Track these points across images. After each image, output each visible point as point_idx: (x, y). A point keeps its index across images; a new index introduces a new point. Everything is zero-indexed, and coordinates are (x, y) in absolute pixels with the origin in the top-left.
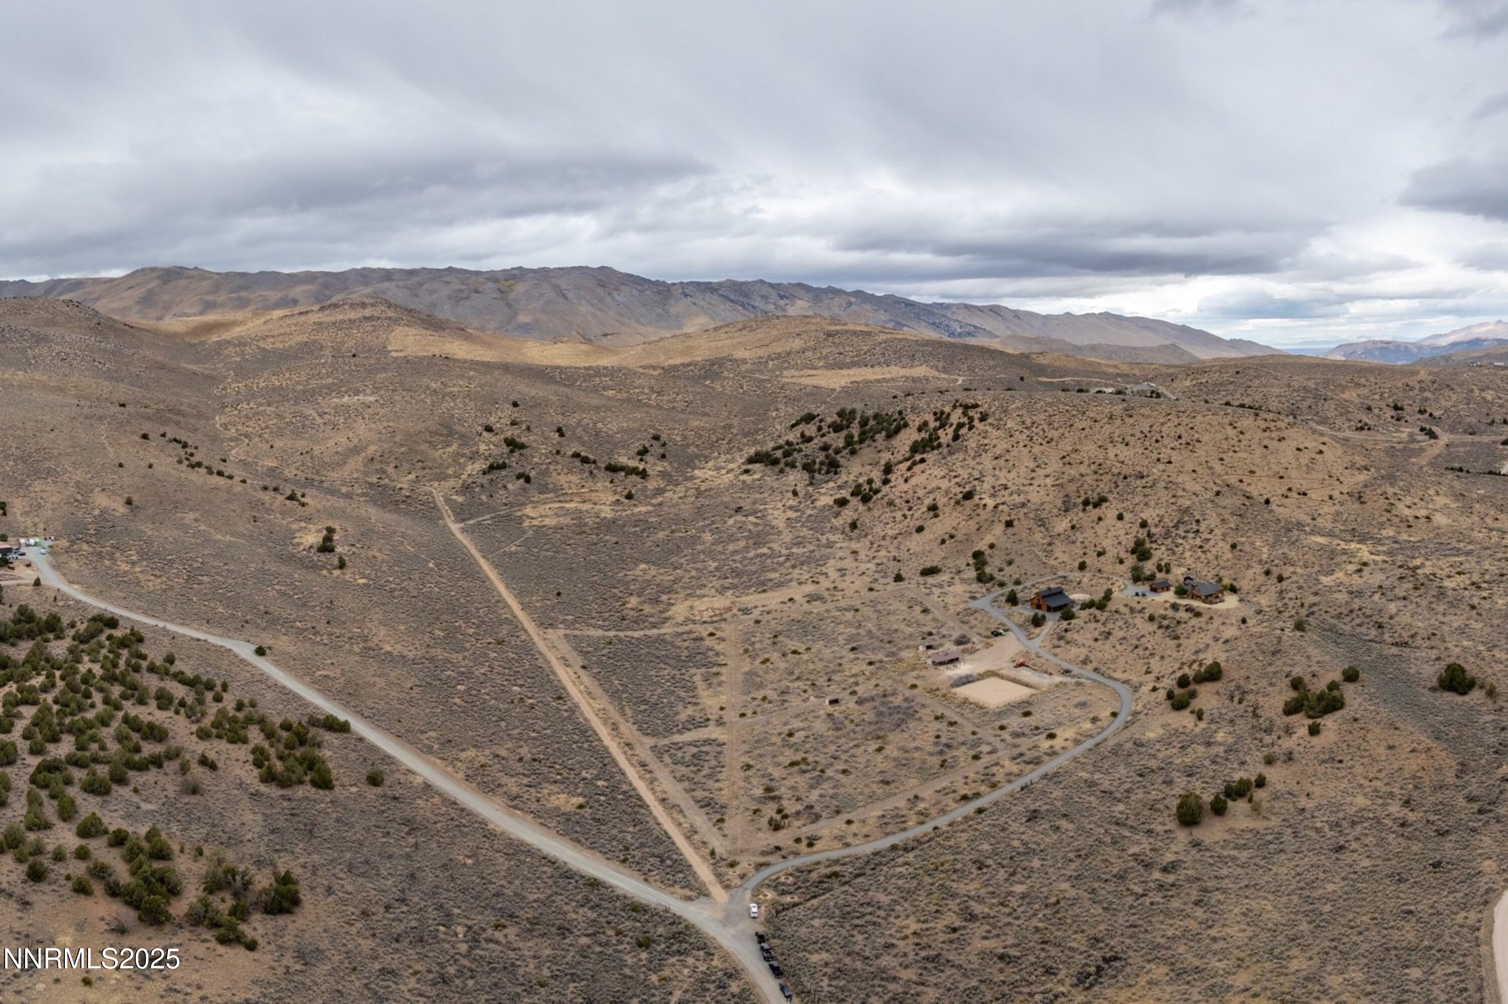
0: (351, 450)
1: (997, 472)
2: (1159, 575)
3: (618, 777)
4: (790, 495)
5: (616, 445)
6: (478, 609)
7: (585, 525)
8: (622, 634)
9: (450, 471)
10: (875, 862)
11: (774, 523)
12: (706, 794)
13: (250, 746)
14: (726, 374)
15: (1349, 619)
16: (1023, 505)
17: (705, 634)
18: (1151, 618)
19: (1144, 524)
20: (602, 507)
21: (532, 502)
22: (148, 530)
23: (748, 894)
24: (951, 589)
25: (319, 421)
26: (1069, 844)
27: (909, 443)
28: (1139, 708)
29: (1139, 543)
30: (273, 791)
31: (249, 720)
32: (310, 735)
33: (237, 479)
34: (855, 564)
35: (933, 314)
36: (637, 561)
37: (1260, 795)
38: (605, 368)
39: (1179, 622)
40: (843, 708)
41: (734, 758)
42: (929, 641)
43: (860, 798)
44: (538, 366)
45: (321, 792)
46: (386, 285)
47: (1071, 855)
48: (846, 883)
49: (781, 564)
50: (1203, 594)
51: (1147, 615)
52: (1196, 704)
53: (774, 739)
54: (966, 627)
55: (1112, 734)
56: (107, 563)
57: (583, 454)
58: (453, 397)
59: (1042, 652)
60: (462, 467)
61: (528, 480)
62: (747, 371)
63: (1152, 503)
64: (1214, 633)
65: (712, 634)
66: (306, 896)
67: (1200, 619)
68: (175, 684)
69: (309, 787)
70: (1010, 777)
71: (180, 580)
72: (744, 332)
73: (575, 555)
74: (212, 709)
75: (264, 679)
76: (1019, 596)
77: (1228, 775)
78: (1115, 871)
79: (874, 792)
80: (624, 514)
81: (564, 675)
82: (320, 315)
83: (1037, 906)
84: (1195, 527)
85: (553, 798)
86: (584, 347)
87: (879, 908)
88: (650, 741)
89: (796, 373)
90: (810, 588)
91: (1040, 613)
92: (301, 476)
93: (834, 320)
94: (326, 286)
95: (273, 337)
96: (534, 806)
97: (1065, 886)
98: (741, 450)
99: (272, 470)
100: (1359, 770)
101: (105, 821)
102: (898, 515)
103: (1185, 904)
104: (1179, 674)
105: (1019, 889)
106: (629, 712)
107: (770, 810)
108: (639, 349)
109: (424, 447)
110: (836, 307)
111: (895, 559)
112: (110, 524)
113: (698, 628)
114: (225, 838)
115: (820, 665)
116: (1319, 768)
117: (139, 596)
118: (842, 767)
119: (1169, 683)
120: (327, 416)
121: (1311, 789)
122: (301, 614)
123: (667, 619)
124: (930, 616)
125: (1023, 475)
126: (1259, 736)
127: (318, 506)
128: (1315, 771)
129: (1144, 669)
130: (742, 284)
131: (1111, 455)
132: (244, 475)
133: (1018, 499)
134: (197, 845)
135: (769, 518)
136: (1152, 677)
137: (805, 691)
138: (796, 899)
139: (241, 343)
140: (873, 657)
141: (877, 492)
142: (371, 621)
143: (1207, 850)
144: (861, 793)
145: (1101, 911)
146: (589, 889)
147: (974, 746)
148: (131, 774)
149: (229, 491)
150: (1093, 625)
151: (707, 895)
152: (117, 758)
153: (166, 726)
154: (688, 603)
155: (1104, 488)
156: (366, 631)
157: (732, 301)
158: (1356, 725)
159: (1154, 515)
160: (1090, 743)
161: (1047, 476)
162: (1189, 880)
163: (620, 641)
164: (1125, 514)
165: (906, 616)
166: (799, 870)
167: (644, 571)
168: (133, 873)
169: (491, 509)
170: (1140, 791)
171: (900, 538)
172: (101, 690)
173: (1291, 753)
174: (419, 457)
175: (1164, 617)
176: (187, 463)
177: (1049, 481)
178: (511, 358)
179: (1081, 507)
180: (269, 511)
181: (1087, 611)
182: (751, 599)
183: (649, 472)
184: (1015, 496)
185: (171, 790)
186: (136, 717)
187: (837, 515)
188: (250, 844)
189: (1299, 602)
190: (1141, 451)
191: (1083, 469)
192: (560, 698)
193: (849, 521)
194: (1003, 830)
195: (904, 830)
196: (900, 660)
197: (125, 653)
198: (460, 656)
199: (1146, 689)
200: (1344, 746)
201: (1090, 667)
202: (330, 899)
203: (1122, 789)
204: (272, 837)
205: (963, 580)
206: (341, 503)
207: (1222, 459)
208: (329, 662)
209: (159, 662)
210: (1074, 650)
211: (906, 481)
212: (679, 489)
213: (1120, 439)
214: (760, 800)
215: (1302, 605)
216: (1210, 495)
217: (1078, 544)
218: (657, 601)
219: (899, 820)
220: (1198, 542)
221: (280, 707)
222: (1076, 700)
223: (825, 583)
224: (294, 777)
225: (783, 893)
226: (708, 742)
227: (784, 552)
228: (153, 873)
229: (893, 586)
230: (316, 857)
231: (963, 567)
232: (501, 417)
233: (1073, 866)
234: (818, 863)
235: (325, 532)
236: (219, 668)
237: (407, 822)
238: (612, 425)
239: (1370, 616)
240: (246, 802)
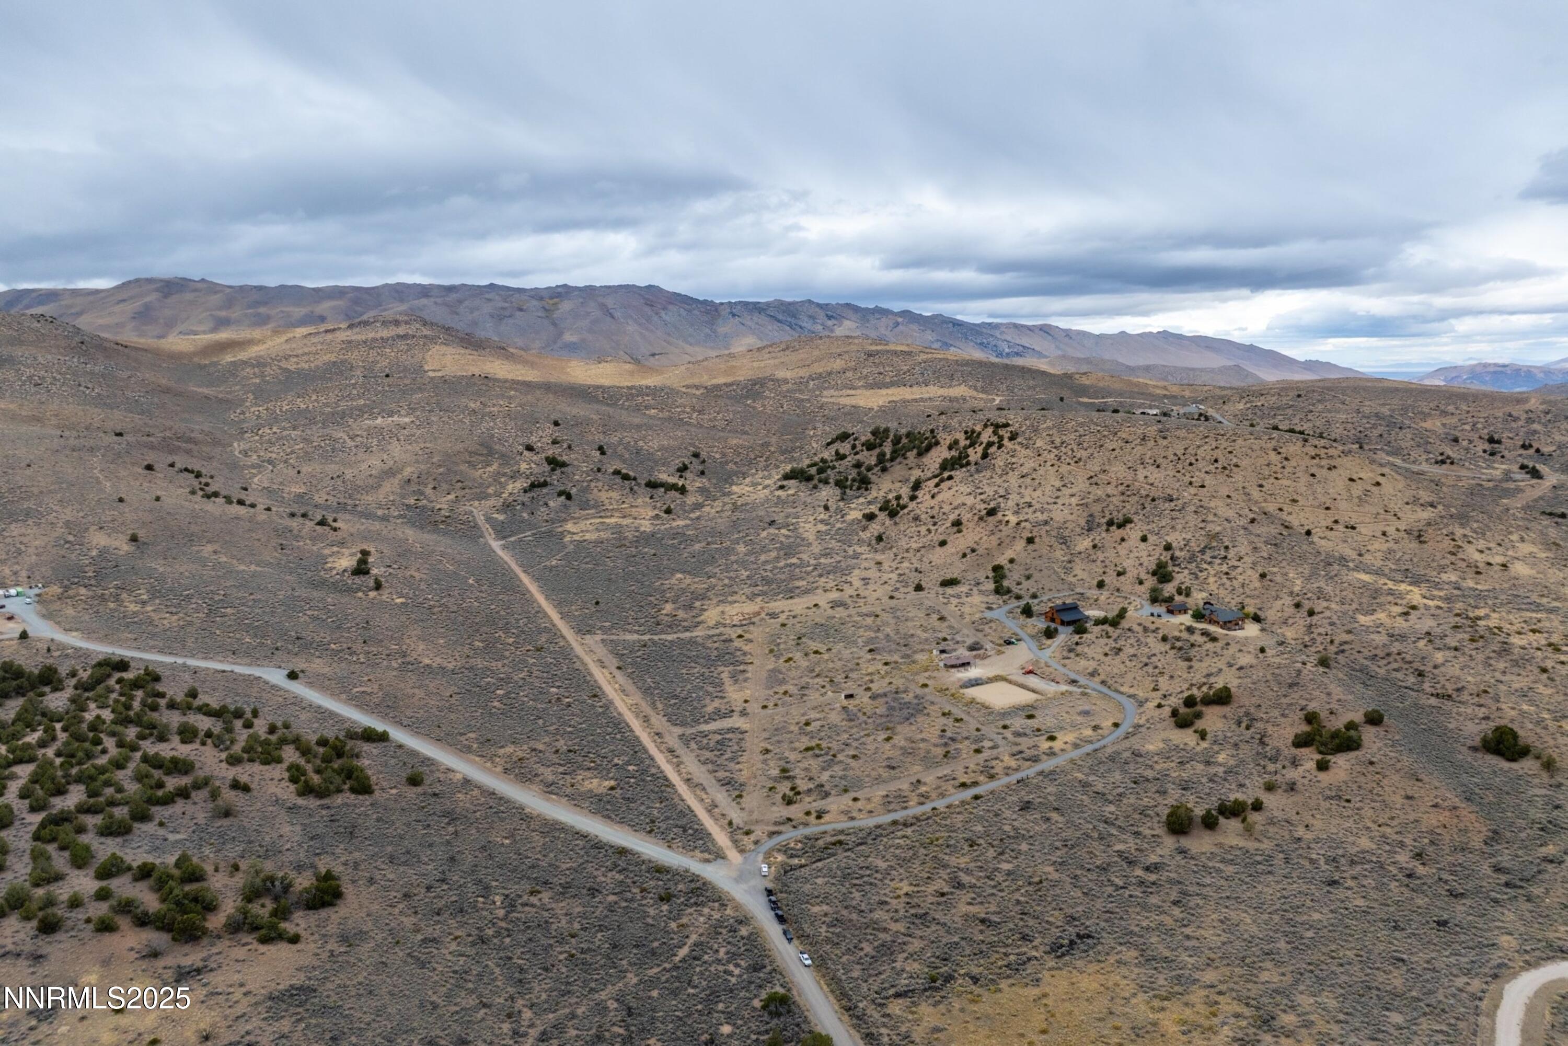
0: (386, 473)
1: (1023, 490)
2: (1178, 598)
3: (647, 762)
4: (822, 509)
5: (656, 462)
6: (517, 620)
7: (625, 538)
8: (656, 638)
9: (491, 491)
10: (875, 834)
11: (805, 535)
12: (728, 774)
13: (285, 765)
14: (767, 393)
15: (1385, 662)
16: (1046, 523)
17: (734, 636)
18: (1164, 639)
19: (1168, 547)
20: (643, 522)
21: (574, 518)
22: (159, 566)
23: (760, 857)
24: (969, 599)
25: (350, 443)
26: (1057, 834)
27: (940, 460)
28: (1141, 722)
29: (1161, 566)
30: (312, 803)
31: (283, 741)
32: (348, 748)
33: (260, 507)
34: (879, 574)
35: (981, 334)
36: (673, 571)
37: (1254, 817)
38: (648, 387)
39: (1193, 645)
40: (857, 702)
41: (754, 744)
42: (943, 646)
43: (867, 779)
44: (581, 385)
45: (361, 797)
46: (424, 301)
47: (1058, 844)
48: (849, 850)
49: (808, 573)
50: (1221, 620)
51: (1160, 636)
52: (1200, 724)
53: (792, 728)
54: (980, 635)
55: (1111, 741)
56: (112, 605)
57: (624, 471)
58: (493, 416)
59: (1051, 662)
60: (503, 486)
61: (569, 497)
62: (788, 391)
63: (1179, 527)
64: (1229, 659)
65: (740, 636)
66: (348, 889)
67: (1216, 644)
68: (200, 717)
69: (348, 794)
70: (1008, 771)
71: (200, 615)
72: (787, 352)
73: (615, 567)
74: (242, 736)
75: (297, 702)
76: (1035, 609)
77: (1224, 794)
78: (1098, 863)
79: (880, 775)
80: (663, 528)
81: (600, 676)
82: (349, 333)
83: (1020, 883)
84: (1223, 553)
85: (586, 782)
86: (628, 366)
87: (877, 872)
88: (678, 730)
89: (836, 393)
90: (835, 595)
91: (1053, 625)
92: (333, 501)
93: (881, 340)
94: (356, 302)
95: (297, 356)
96: (569, 791)
97: (1050, 869)
98: (778, 467)
99: (300, 496)
100: (1367, 812)
101: (126, 858)
102: (923, 529)
103: (1164, 902)
104: (1186, 694)
105: (1006, 866)
106: (660, 706)
107: (784, 788)
108: (683, 368)
109: (464, 467)
110: (883, 327)
111: (916, 570)
112: (114, 563)
113: (728, 631)
114: (262, 851)
115: (839, 664)
116: (1323, 803)
117: (153, 636)
118: (852, 753)
119: (1175, 701)
120: (359, 439)
121: (1311, 821)
122: (337, 635)
123: (699, 623)
124: (946, 624)
125: (1047, 493)
126: (1262, 763)
127: (352, 530)
128: (1319, 805)
129: (1152, 686)
130: (790, 304)
131: (1141, 477)
132: (269, 503)
133: (1041, 517)
134: (232, 862)
135: (801, 530)
136: (1159, 694)
137: (823, 687)
138: (803, 861)
139: (260, 363)
140: (889, 658)
141: (904, 507)
142: (410, 637)
143: (1192, 858)
144: (868, 776)
145: (1080, 894)
146: (617, 856)
147: (976, 741)
148: (154, 809)
149: (251, 520)
150: (1103, 641)
151: (724, 858)
152: (138, 797)
153: (192, 758)
154: (720, 608)
155: (1130, 509)
156: (404, 647)
157: (779, 321)
158: (1371, 768)
159: (1180, 539)
160: (1089, 748)
161: (1072, 495)
162: (1170, 881)
163: (654, 643)
164: (1149, 536)
165: (923, 622)
166: (807, 838)
167: (680, 580)
168: (163, 900)
169: (531, 526)
170: (1132, 796)
171: (923, 551)
172: (113, 734)
173: (1294, 784)
174: (458, 478)
175: (1178, 639)
176: (201, 493)
177: (1074, 500)
178: (554, 377)
179: (1104, 527)
180: (297, 538)
181: (1100, 627)
182: (778, 605)
183: (688, 487)
184: (1038, 514)
185: (201, 817)
186: (157, 754)
187: (864, 529)
188: (289, 853)
189: (1328, 639)
190: (1172, 473)
191: (1110, 490)
192: (595, 696)
193: (876, 534)
194: (997, 815)
195: (906, 808)
196: (914, 662)
197: (139, 694)
198: (500, 664)
199: (1151, 705)
200: (1355, 787)
201: (1097, 679)
202: (372, 888)
203: (1115, 792)
204: (311, 843)
205: (981, 592)
206: (377, 526)
207: (1261, 486)
208: (366, 678)
209: (180, 697)
210: (1083, 663)
211: (933, 497)
212: (717, 503)
213: (1152, 461)
214: (775, 780)
215: (1332, 642)
216: (1243, 522)
217: (1099, 563)
218: (691, 607)
219: (902, 800)
220: (1225, 568)
221: (316, 725)
222: (1081, 708)
223: (849, 591)
224: (332, 787)
225: (792, 856)
226: (731, 730)
227: (813, 562)
228: (186, 896)
229: (913, 595)
230: (357, 855)
231: (983, 579)
232: (542, 436)
233: (1059, 853)
234: (825, 832)
235: (359, 555)
236: (249, 696)
237: (446, 814)
238: (653, 443)
239: (1410, 662)
240: (283, 815)
